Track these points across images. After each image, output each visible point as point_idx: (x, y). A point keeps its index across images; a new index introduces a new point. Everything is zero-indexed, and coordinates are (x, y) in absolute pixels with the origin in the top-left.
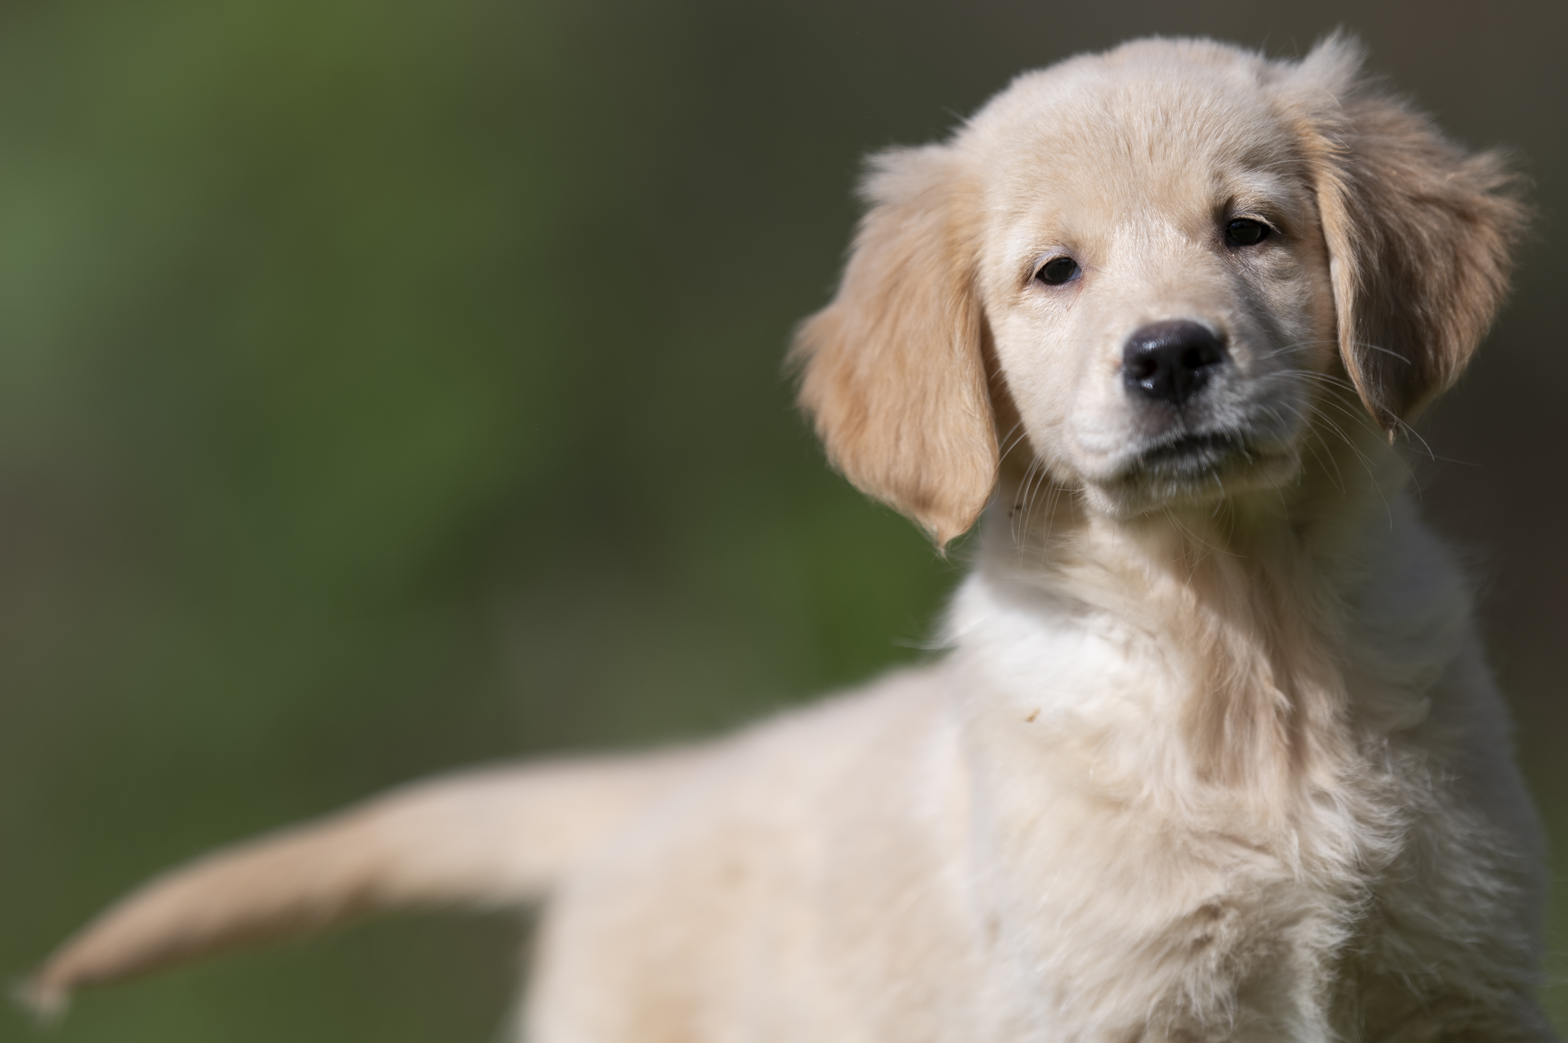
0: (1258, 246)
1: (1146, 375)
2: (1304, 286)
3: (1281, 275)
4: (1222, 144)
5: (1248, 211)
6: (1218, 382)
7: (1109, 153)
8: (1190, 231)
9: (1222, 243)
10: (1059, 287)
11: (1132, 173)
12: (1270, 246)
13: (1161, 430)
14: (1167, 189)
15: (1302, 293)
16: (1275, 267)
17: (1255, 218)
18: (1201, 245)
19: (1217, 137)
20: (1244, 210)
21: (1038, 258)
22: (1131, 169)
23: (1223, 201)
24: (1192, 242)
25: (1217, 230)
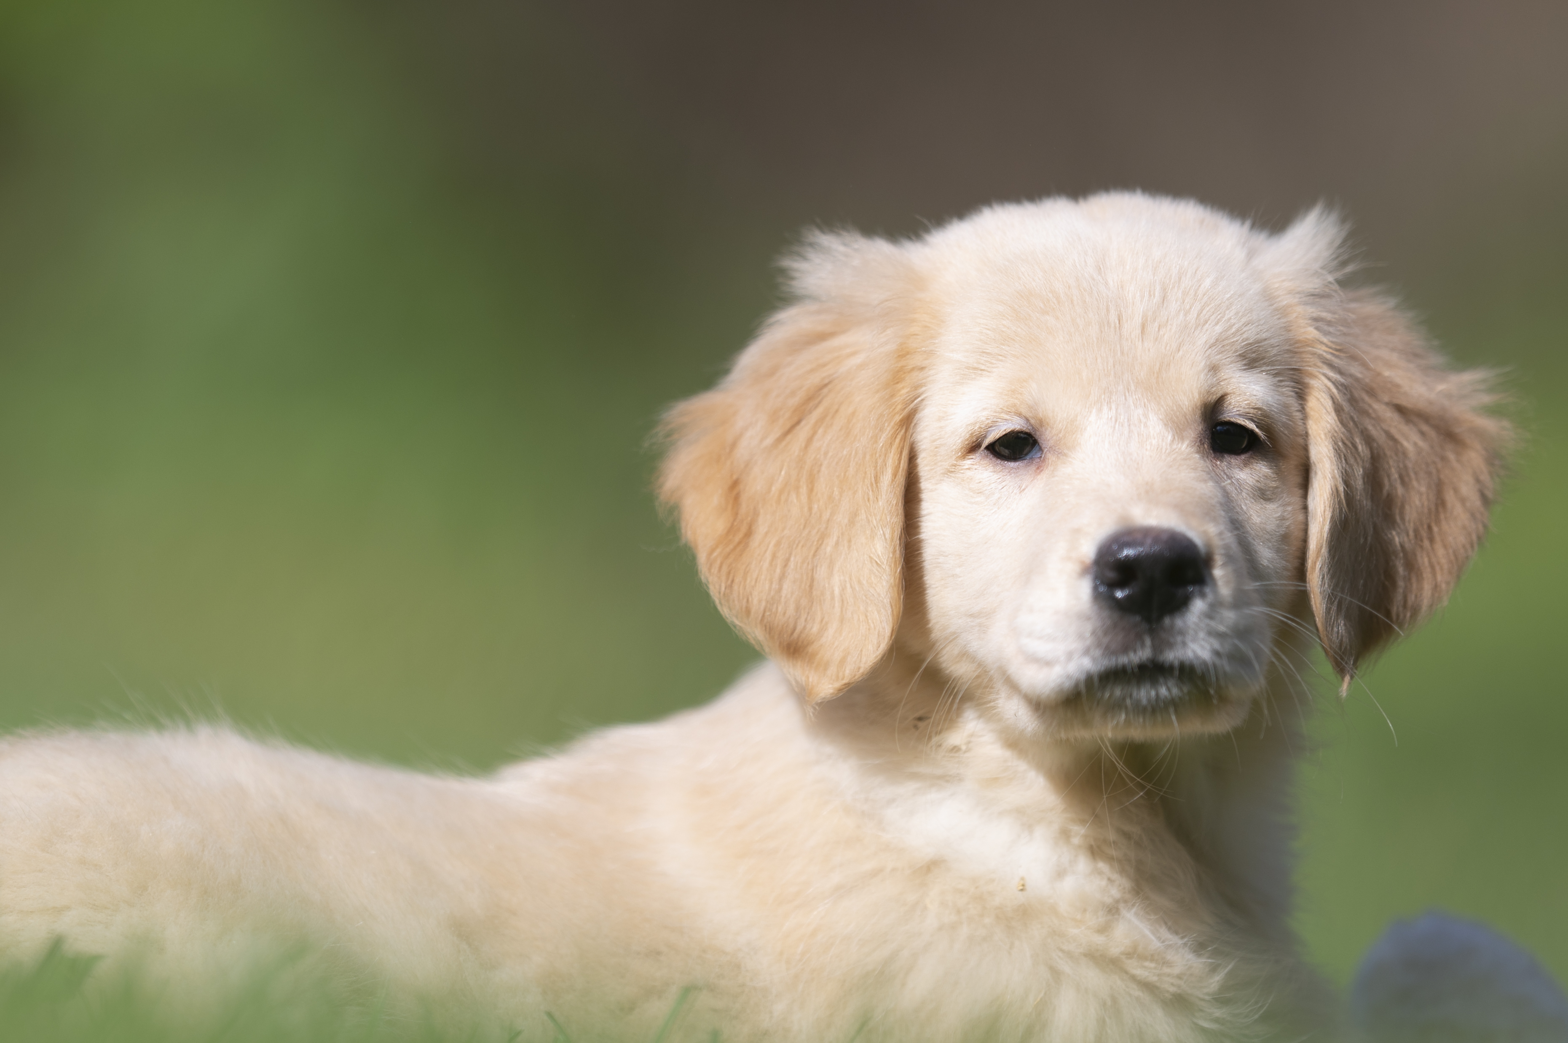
0: (1243, 457)
1: (1121, 584)
2: (1285, 511)
3: (1263, 494)
4: (1221, 333)
5: (1240, 415)
6: (1198, 606)
7: (1097, 324)
8: (1178, 428)
9: (1208, 446)
10: (1012, 464)
11: (1119, 351)
12: (1256, 459)
13: (1126, 649)
14: (1155, 375)
15: (1282, 519)
16: (1258, 485)
17: (1246, 424)
18: (1188, 446)
19: (1217, 324)
20: (1234, 413)
21: (995, 426)
22: (1118, 346)
23: (1215, 398)
24: (1178, 440)
25: (1204, 430)
